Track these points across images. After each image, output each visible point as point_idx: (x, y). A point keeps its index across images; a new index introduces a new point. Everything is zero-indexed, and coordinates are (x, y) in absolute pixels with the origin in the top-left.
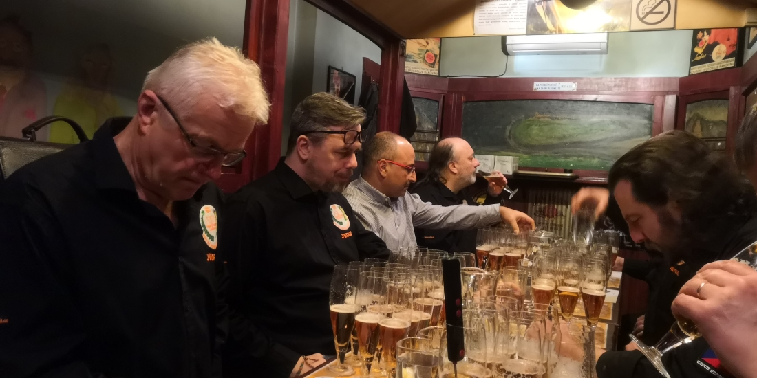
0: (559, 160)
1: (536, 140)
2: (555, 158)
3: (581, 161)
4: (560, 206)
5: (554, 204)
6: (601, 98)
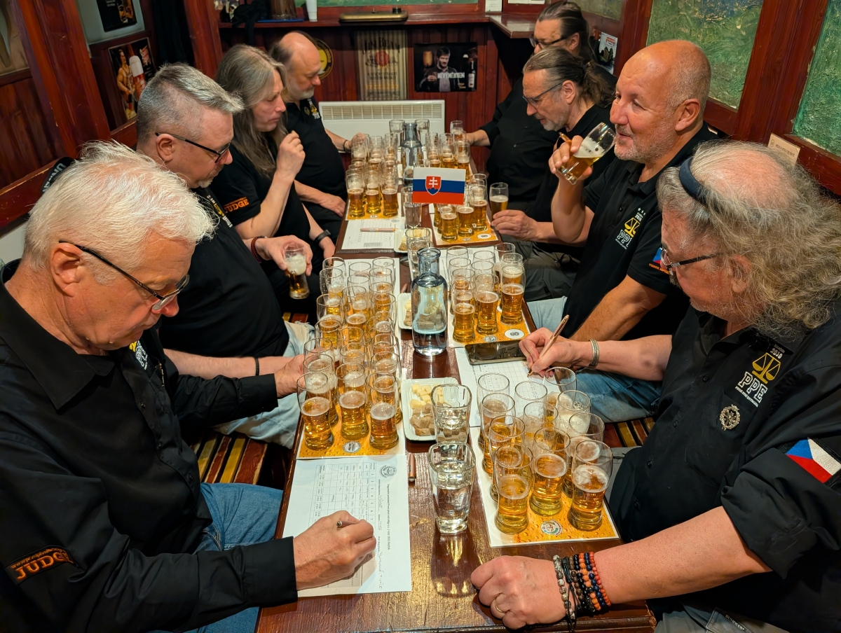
5: (384, 49)
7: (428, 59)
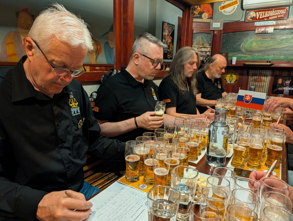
0: (265, 57)
1: (255, 49)
2: (263, 56)
3: (275, 57)
4: (264, 77)
5: (261, 76)
6: (287, 27)
7: (280, 81)
